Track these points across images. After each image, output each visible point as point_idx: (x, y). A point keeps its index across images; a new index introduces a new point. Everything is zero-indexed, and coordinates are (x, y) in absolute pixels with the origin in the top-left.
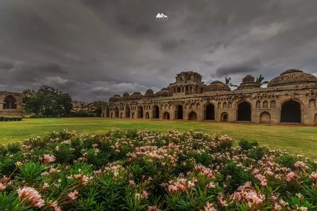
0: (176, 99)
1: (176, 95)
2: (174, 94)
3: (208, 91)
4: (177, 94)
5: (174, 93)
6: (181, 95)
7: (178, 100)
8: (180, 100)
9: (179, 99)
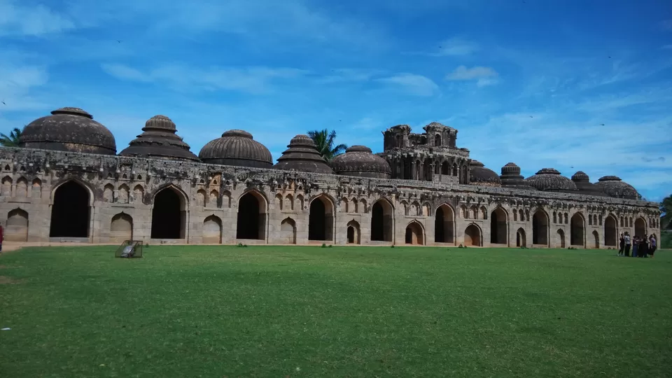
0: (440, 190)
1: (440, 180)
2: (436, 177)
3: (488, 182)
4: (444, 177)
5: (436, 173)
6: (452, 181)
7: (445, 193)
8: (450, 194)
9: (446, 190)
